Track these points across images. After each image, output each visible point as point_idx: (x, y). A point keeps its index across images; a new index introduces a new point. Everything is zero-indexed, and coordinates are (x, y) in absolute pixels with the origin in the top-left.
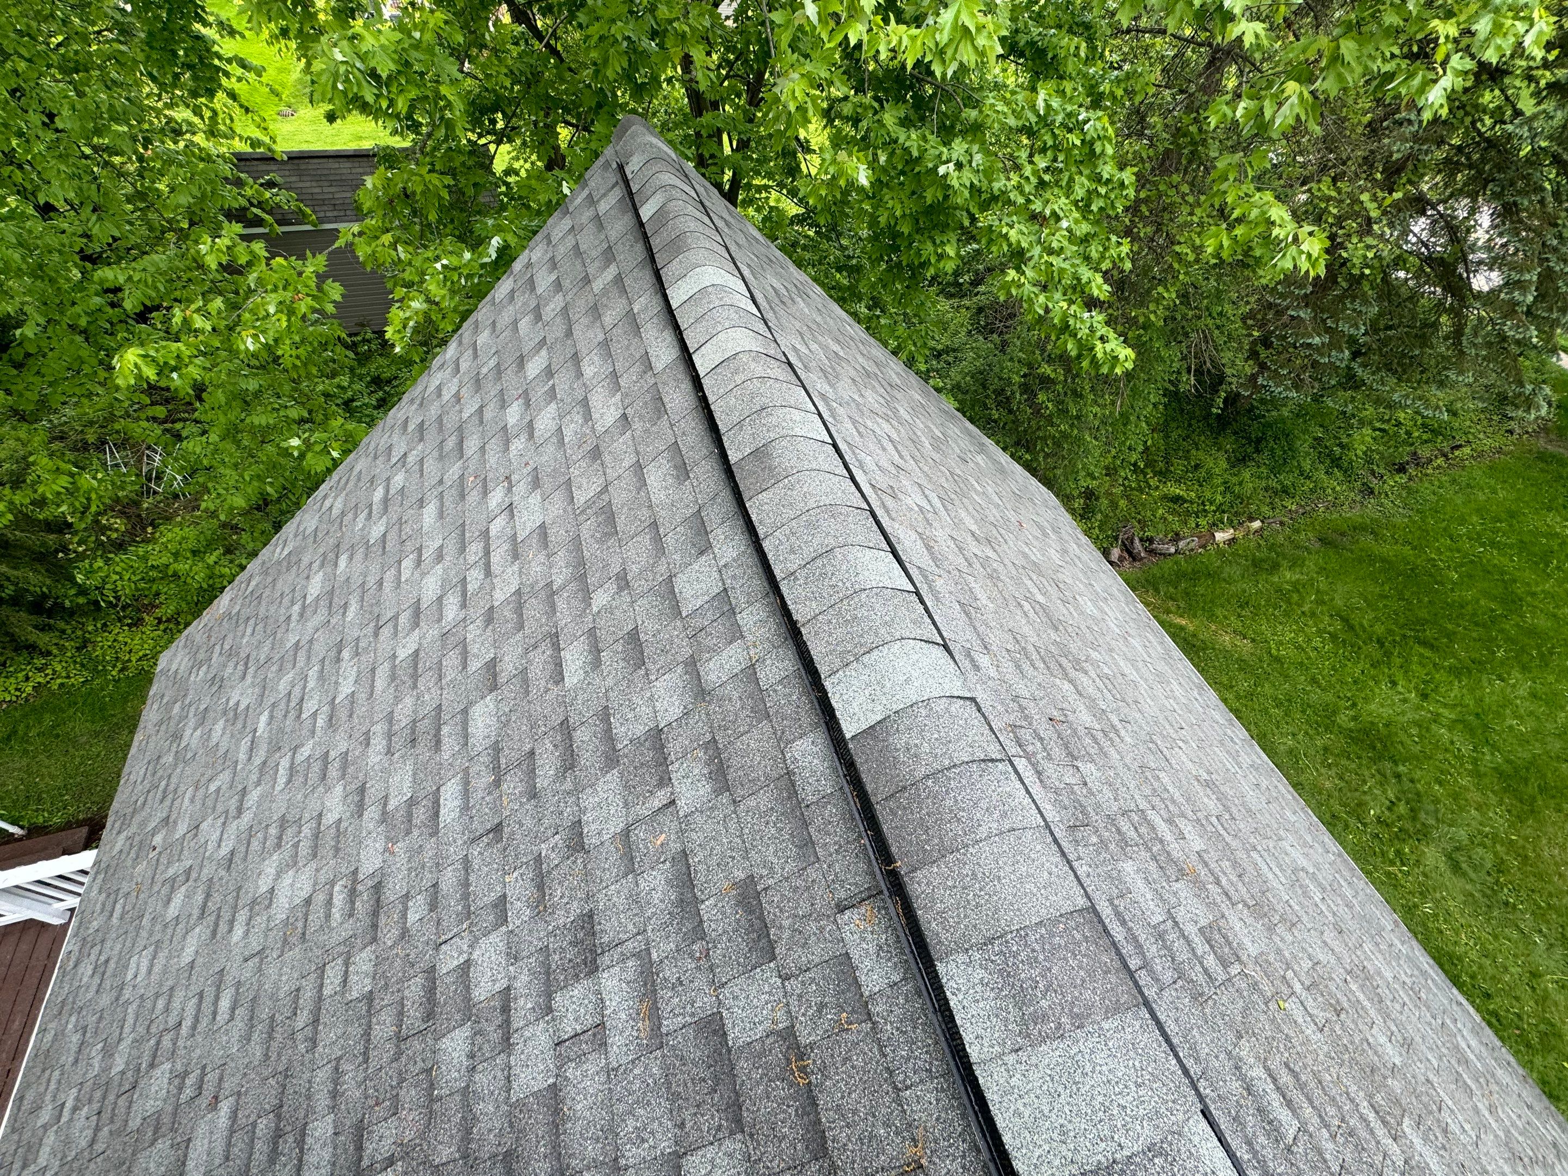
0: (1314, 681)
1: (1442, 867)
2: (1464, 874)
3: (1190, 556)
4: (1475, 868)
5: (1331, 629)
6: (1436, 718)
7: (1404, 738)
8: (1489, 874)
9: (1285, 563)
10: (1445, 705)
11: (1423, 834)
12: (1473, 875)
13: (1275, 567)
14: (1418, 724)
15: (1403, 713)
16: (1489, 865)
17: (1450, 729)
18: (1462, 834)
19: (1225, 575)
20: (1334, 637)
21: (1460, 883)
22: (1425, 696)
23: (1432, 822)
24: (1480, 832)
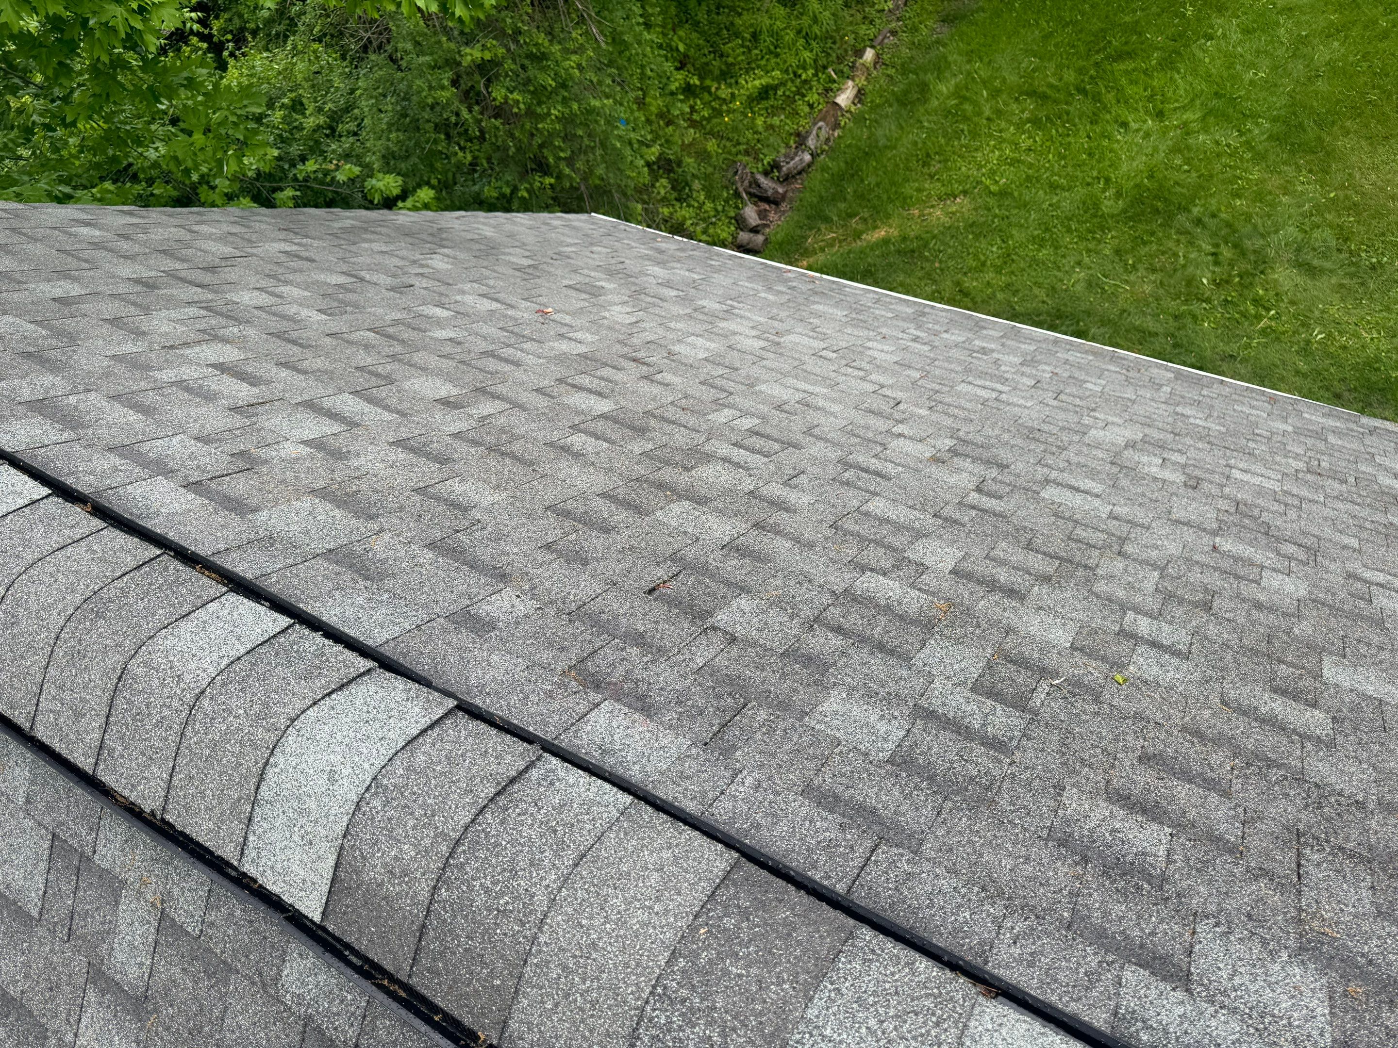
0: (1054, 187)
1: (1299, 280)
2: (1322, 271)
3: (831, 148)
4: (1325, 256)
5: (1026, 115)
6: (1186, 129)
7: (1176, 176)
8: (1339, 251)
9: (930, 77)
10: (1184, 108)
11: (1262, 263)
12: (1328, 265)
13: (924, 88)
14: (1175, 150)
15: (1156, 149)
16: (1333, 243)
17: (1206, 131)
18: (1291, 231)
19: (882, 142)
20: (1035, 122)
21: (1325, 283)
22: (1160, 115)
23: (1259, 242)
24: (1304, 215)
